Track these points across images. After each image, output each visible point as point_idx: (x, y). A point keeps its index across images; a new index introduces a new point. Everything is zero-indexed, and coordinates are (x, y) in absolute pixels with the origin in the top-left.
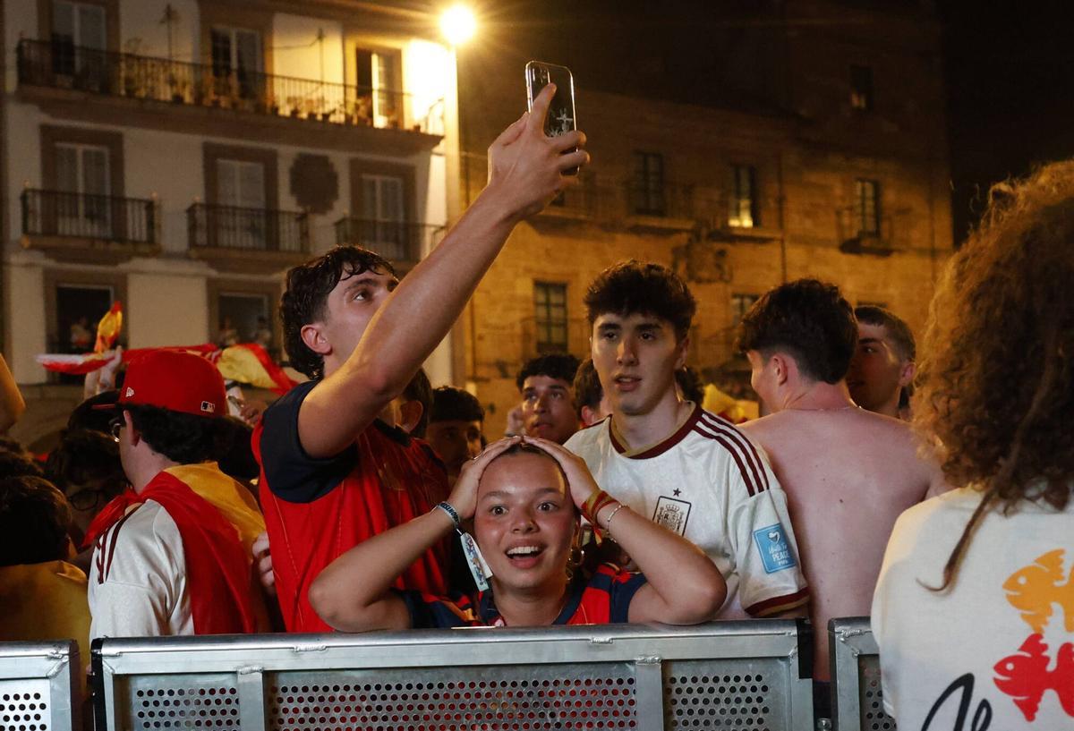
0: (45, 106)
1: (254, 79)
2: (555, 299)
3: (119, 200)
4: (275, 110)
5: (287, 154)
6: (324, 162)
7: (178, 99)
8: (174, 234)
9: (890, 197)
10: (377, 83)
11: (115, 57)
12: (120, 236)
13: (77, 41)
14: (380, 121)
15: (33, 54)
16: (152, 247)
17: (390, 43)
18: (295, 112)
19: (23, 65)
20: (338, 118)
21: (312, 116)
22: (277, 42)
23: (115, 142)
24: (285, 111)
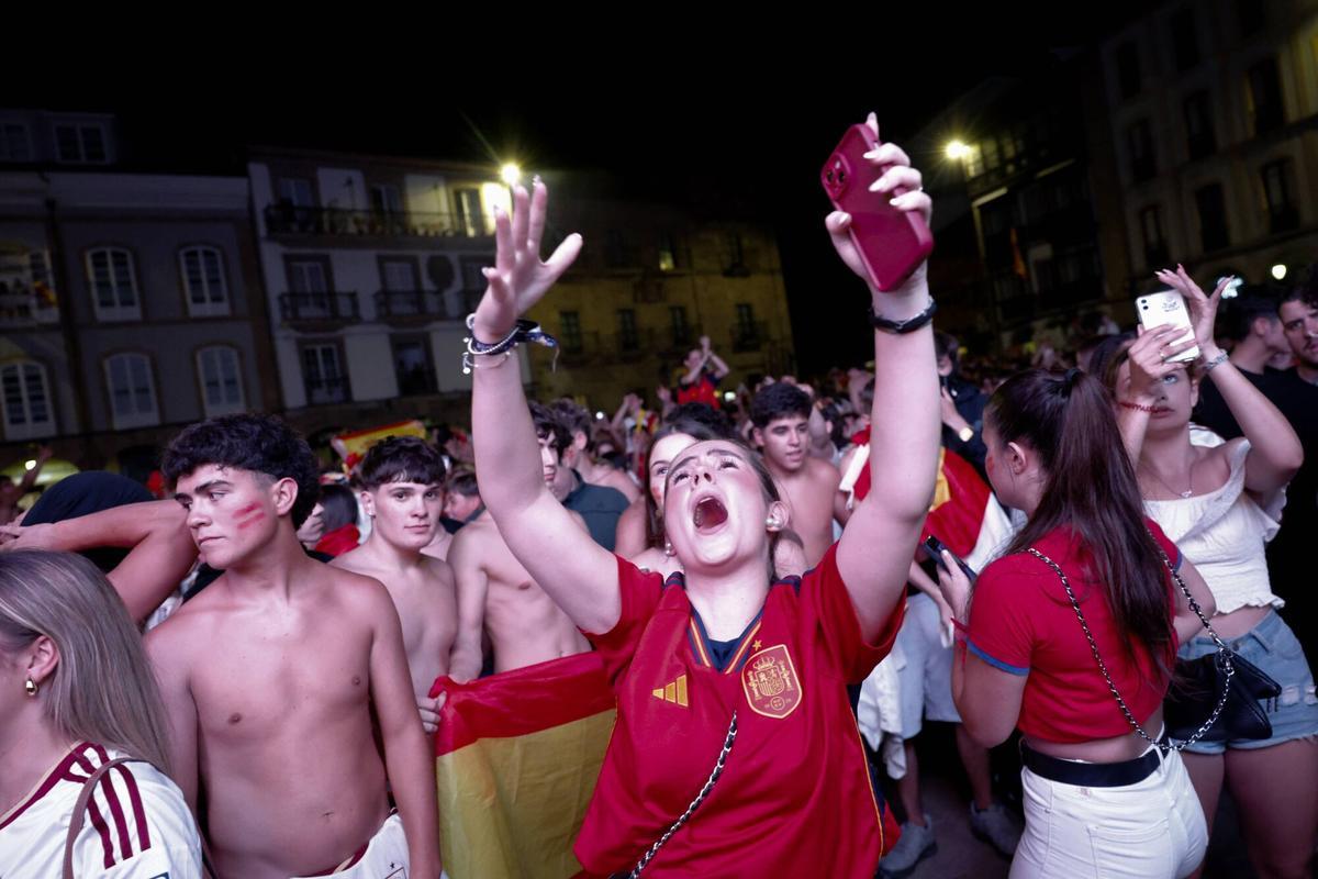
0: (284, 242)
1: (400, 216)
2: (572, 320)
3: (332, 294)
4: (415, 232)
5: (423, 256)
6: (444, 259)
7: (361, 232)
8: (368, 309)
9: (746, 242)
10: (466, 210)
11: (320, 210)
12: (335, 314)
13: (296, 202)
14: (471, 232)
15: (272, 212)
16: (356, 319)
17: (472, 186)
18: (427, 233)
19: (269, 220)
20: (450, 234)
21: (436, 233)
22: (410, 191)
23: (326, 260)
24: (421, 232)
